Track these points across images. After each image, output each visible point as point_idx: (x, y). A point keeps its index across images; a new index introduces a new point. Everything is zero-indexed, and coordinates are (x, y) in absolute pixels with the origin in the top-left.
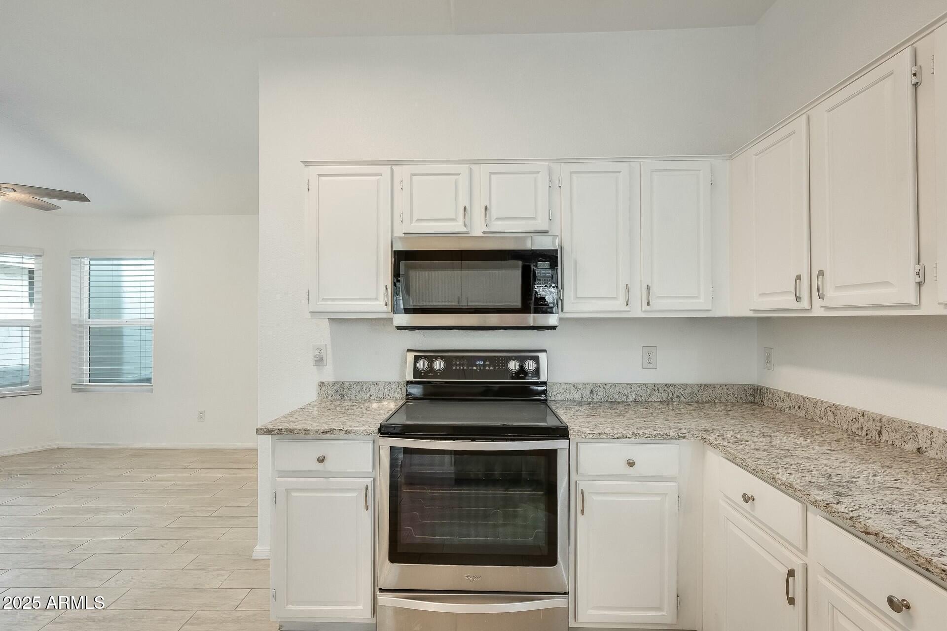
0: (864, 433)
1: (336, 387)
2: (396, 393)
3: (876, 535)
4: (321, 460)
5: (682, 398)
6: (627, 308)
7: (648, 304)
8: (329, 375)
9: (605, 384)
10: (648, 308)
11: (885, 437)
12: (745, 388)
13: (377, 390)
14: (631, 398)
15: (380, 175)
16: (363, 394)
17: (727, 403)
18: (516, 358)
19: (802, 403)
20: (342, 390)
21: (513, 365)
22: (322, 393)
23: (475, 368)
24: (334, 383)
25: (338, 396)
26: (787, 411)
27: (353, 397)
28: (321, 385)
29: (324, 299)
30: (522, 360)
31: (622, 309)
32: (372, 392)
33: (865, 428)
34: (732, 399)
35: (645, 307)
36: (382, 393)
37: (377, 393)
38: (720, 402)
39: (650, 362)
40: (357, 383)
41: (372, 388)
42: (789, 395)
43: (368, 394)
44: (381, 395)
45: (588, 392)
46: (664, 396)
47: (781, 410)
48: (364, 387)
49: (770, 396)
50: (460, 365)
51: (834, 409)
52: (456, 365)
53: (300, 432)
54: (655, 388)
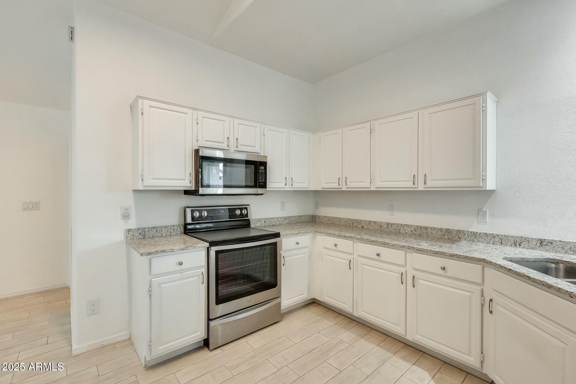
0: (349, 225)
1: (140, 231)
2: (178, 231)
3: (374, 241)
4: (181, 264)
5: (293, 222)
6: (285, 187)
7: (292, 185)
8: (133, 224)
9: (270, 218)
10: (292, 187)
11: (354, 225)
12: (310, 216)
13: (166, 230)
14: (278, 223)
15: (186, 114)
16: (157, 234)
17: (306, 222)
18: (239, 209)
19: (329, 219)
20: (144, 232)
21: (238, 212)
22: (130, 235)
23: (221, 214)
24: (138, 229)
25: (141, 236)
26: (325, 222)
27: (151, 236)
28: (129, 231)
29: (153, 179)
30: (241, 209)
31: (284, 187)
32: (163, 232)
33: (349, 223)
34: (307, 220)
35: (291, 186)
36: (170, 231)
37: (166, 232)
38: (303, 222)
39: (283, 209)
40: (154, 228)
41: (164, 229)
42: (325, 217)
43: (161, 233)
44: (169, 233)
45: (263, 222)
46: (288, 221)
47: (322, 222)
48: (158, 230)
49: (318, 218)
50: (214, 213)
51: (340, 219)
52: (212, 213)
53: (169, 251)
54: (286, 218)
